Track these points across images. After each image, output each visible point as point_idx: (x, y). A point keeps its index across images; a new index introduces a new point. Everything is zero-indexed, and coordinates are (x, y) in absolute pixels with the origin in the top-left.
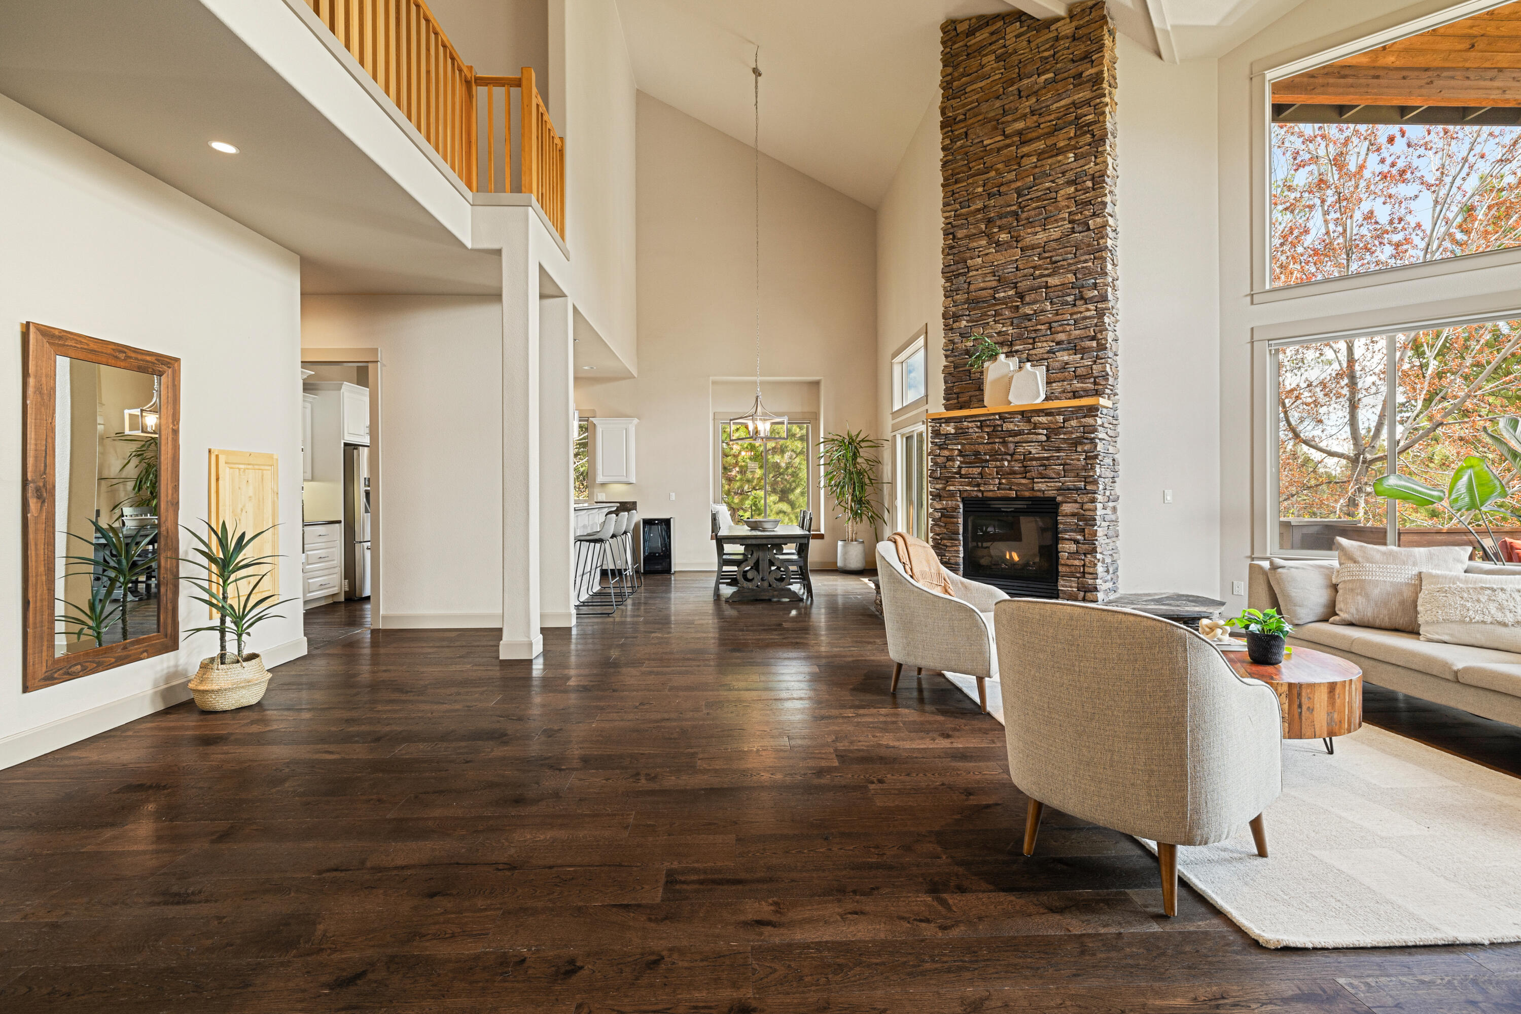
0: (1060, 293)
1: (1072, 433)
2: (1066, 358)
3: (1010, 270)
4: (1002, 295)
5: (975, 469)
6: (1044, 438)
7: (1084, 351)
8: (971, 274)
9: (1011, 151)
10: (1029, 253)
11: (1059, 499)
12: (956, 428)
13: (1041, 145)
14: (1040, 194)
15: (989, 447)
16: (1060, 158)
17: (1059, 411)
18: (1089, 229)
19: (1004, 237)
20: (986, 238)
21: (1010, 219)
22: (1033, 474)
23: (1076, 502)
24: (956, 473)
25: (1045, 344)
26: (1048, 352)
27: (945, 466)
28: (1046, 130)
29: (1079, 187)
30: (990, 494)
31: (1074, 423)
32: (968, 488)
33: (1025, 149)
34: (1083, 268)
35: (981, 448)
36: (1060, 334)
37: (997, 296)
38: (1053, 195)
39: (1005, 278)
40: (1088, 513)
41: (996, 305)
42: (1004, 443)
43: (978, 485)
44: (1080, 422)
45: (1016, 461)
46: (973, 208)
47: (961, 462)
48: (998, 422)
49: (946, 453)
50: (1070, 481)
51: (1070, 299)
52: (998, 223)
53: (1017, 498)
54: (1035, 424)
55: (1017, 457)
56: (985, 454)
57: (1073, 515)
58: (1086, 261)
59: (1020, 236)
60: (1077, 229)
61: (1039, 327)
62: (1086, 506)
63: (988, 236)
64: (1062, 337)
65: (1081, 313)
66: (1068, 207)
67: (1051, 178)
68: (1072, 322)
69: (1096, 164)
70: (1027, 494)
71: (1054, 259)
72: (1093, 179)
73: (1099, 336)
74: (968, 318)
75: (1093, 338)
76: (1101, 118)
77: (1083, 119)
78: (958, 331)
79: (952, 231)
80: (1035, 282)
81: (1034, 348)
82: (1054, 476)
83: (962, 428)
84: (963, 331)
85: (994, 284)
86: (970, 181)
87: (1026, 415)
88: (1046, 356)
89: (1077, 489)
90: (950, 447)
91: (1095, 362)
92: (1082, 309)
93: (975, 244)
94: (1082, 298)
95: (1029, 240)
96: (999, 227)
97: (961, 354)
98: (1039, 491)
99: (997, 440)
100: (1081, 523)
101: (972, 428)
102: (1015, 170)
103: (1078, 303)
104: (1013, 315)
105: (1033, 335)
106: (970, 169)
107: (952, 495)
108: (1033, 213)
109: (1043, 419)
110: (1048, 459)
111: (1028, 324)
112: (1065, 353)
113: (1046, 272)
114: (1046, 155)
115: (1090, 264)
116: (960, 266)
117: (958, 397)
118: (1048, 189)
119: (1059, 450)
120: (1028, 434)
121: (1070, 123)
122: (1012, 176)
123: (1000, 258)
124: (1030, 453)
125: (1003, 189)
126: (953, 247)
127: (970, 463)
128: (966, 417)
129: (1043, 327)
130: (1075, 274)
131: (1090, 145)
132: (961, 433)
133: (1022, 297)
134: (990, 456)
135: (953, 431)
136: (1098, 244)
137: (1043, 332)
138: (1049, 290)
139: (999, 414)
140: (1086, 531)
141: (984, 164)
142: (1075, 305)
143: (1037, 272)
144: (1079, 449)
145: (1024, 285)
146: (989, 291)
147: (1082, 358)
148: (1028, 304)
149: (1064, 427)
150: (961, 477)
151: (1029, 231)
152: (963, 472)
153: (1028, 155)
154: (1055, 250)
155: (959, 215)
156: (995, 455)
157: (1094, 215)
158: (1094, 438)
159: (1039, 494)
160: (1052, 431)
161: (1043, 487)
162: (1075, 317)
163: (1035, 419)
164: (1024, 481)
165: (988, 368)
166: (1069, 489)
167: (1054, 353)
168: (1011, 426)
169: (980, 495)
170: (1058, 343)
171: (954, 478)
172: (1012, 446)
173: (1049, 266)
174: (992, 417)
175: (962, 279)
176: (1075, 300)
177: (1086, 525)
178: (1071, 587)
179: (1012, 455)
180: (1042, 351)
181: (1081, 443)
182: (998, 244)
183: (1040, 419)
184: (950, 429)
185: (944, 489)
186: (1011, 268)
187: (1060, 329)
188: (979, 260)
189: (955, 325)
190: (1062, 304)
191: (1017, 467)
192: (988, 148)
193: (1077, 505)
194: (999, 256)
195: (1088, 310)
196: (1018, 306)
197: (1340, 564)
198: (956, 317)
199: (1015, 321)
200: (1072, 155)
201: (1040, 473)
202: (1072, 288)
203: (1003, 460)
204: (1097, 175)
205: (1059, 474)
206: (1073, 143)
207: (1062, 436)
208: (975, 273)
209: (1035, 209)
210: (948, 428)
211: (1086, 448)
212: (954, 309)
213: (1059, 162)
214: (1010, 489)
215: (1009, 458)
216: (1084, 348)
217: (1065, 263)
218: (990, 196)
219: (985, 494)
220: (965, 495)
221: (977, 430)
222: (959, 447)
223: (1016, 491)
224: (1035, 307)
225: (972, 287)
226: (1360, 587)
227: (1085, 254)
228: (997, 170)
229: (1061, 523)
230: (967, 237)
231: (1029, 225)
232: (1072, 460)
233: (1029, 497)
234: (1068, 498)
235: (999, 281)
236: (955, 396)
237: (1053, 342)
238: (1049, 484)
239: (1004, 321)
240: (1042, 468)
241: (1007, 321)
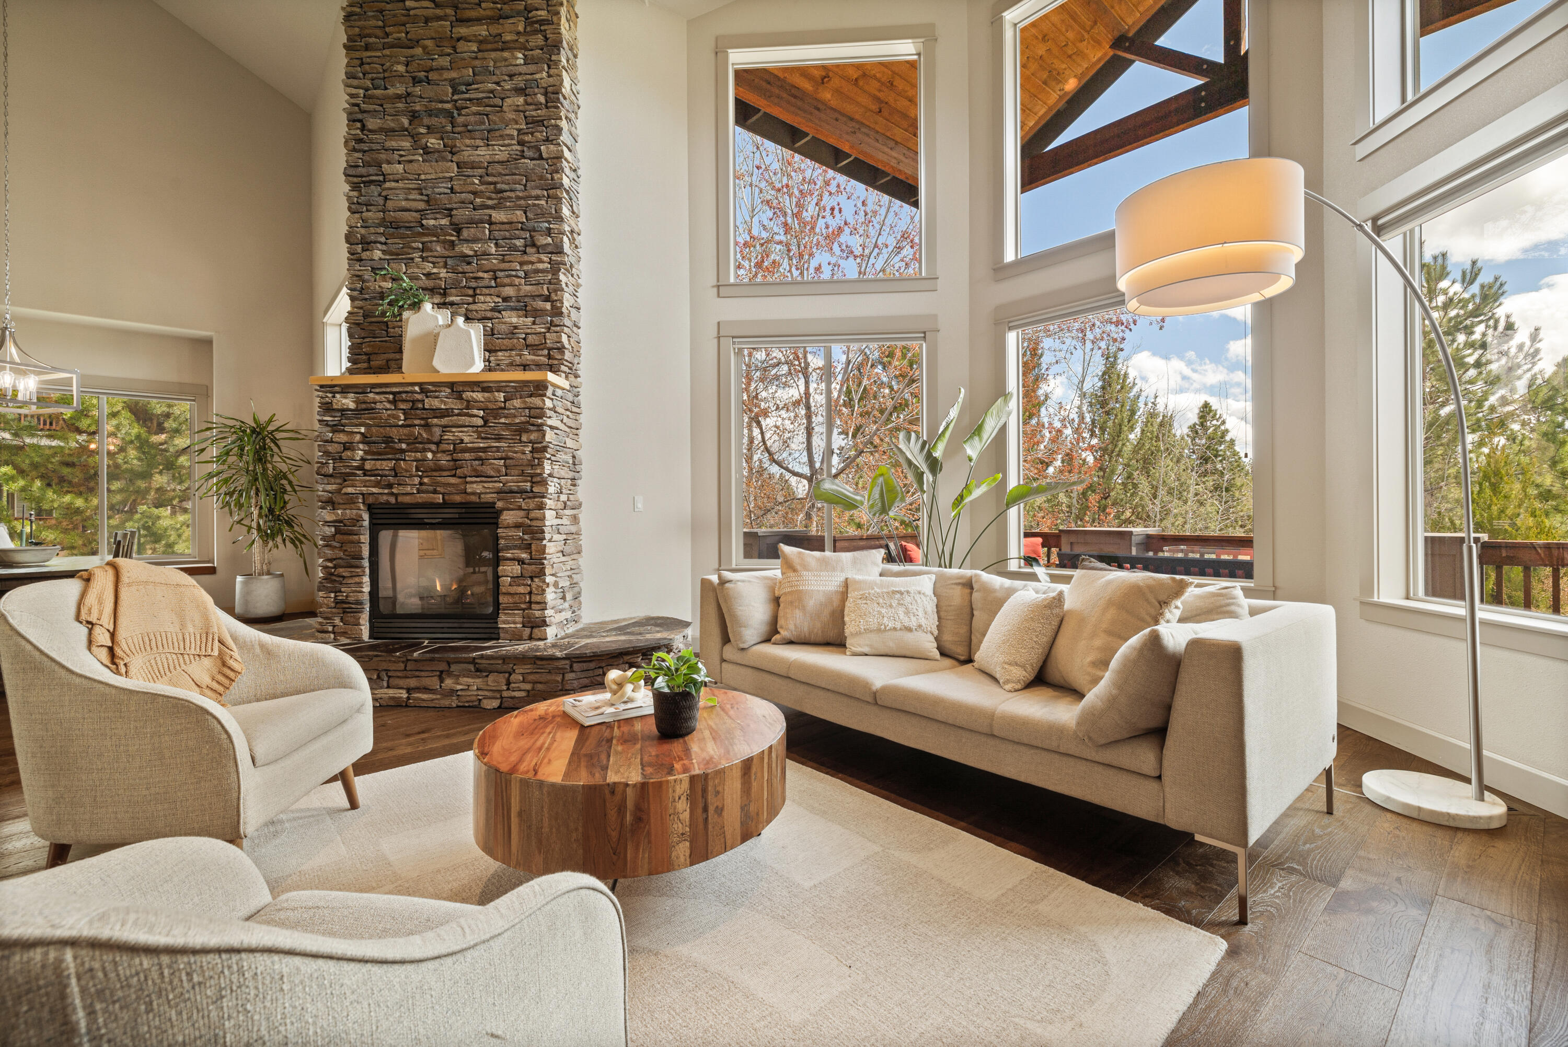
0: (507, 234)
1: (515, 416)
2: (514, 320)
3: (442, 190)
4: (432, 222)
5: (384, 463)
6: (480, 422)
7: (536, 314)
8: (388, 185)
9: (442, 26)
10: (469, 172)
11: (499, 504)
12: (357, 402)
13: (482, 30)
14: (481, 95)
15: (406, 431)
16: (506, 54)
17: (500, 386)
18: (541, 158)
19: (433, 142)
20: (409, 138)
21: (443, 121)
22: (465, 471)
23: (520, 508)
24: (358, 468)
25: (488, 299)
26: (493, 310)
27: (341, 458)
28: (489, 13)
29: (529, 100)
30: (407, 499)
31: (517, 403)
32: (375, 490)
33: (463, 31)
34: (534, 205)
35: (394, 433)
36: (507, 288)
37: (424, 222)
38: (498, 101)
39: (436, 200)
40: (534, 523)
41: (423, 235)
42: (427, 426)
43: (390, 486)
44: (525, 402)
45: (444, 452)
46: (391, 91)
47: (366, 452)
48: (419, 397)
49: (343, 438)
50: (513, 482)
51: (519, 243)
52: (426, 121)
53: (445, 505)
54: (468, 401)
55: (444, 446)
56: (400, 441)
57: (517, 526)
58: (537, 198)
59: (455, 146)
60: (527, 153)
61: (481, 274)
62: (533, 514)
63: (412, 137)
64: (509, 291)
65: (532, 263)
66: (517, 123)
67: (495, 78)
68: (522, 274)
69: (549, 76)
70: (458, 498)
71: (499, 186)
72: (545, 94)
73: (554, 297)
74: (384, 247)
75: (547, 299)
76: (555, 19)
77: (534, 12)
78: (369, 263)
79: (360, 116)
80: (476, 213)
81: (474, 303)
82: (492, 473)
83: (365, 402)
84: (376, 265)
85: (422, 206)
86: (387, 52)
87: (457, 388)
88: (489, 314)
89: (522, 492)
90: (346, 429)
91: (549, 329)
92: (533, 258)
93: (393, 144)
94: (534, 245)
95: (467, 155)
96: (428, 127)
97: (375, 298)
98: (474, 494)
99: (417, 422)
100: (526, 537)
101: (382, 403)
102: (449, 55)
103: (529, 250)
104: (447, 253)
105: (473, 284)
106: (387, 35)
107: (350, 501)
108: (472, 119)
109: (478, 396)
110: (484, 450)
111: (467, 268)
112: (514, 313)
113: (490, 202)
114: (490, 46)
115: (543, 202)
116: (372, 170)
117: (369, 361)
118: (492, 92)
119: (499, 438)
120: (458, 415)
121: (519, 13)
122: (445, 61)
123: (430, 171)
124: (462, 441)
125: (433, 76)
126: (360, 141)
127: (380, 454)
128: (374, 386)
129: (485, 275)
130: (525, 213)
131: (542, 49)
132: (364, 410)
133: (459, 231)
134: (408, 444)
135: (352, 406)
136: (552, 179)
137: (486, 283)
138: (494, 227)
139: (420, 384)
140: (533, 547)
141: (407, 33)
142: (525, 252)
143: (478, 200)
144: (524, 438)
145: (463, 214)
146: (414, 214)
147: (534, 323)
148: (467, 241)
149: (504, 408)
150: (365, 475)
151: (468, 142)
152: (368, 466)
153: (466, 39)
154: (500, 174)
155: (371, 97)
156: (415, 443)
157: (547, 140)
158: (542, 425)
159: (474, 499)
160: (492, 413)
161: (478, 488)
162: (525, 268)
163: (468, 395)
164: (453, 480)
165: (408, 319)
166: (511, 492)
167: (500, 312)
168: (436, 403)
169: (392, 500)
170: (505, 299)
171: (355, 475)
172: (437, 431)
173: (494, 196)
174: (409, 389)
175: (375, 190)
176: (526, 246)
177: (532, 539)
178: (515, 623)
179: (438, 444)
180: (484, 307)
181: (527, 431)
182: (427, 151)
183: (474, 395)
184: (349, 402)
185: (339, 491)
186: (443, 188)
187: (507, 281)
188: (400, 168)
189: (365, 255)
190: (510, 249)
191: (444, 460)
192: (412, 13)
193: (522, 513)
194: (426, 167)
195: (541, 261)
196: (453, 242)
197: (783, 574)
198: (367, 244)
199: (450, 262)
200: (520, 55)
201: (475, 470)
202: (522, 229)
203: (425, 450)
204: (550, 89)
205: (499, 471)
206: (522, 40)
207: (503, 420)
208: (393, 184)
209: (475, 114)
210: (344, 401)
211: (533, 436)
212: (363, 231)
213: (506, 60)
214: (435, 492)
215: (433, 447)
216: (536, 310)
217: (512, 195)
218: (416, 81)
219: (400, 499)
220: (371, 500)
221: (388, 406)
222: (363, 430)
223: (443, 494)
224: (477, 246)
225: (390, 204)
226: (798, 598)
227: (537, 188)
228: (424, 48)
229: (503, 538)
230: (381, 130)
231: (468, 134)
232: (516, 452)
233: (461, 503)
234: (511, 503)
235: (428, 202)
236: (364, 357)
237: (498, 296)
238: (486, 485)
239: (434, 260)
240: (477, 462)
241: (439, 260)
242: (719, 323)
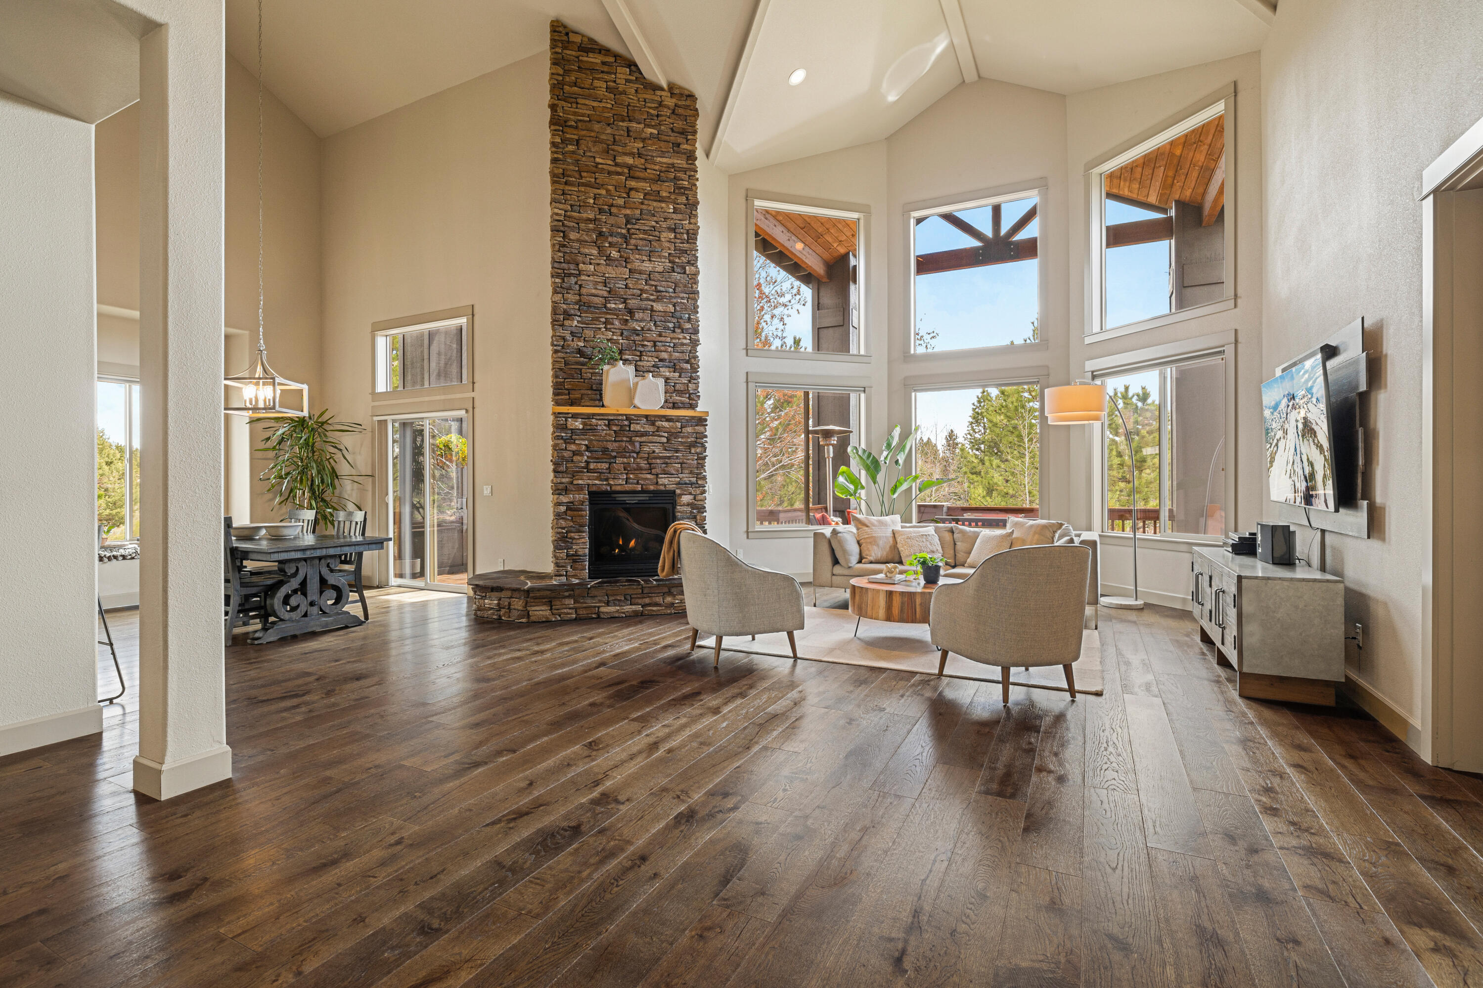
0: (663, 319)
1: (688, 438)
2: (668, 374)
3: (621, 286)
4: (613, 306)
5: (603, 465)
6: (665, 440)
7: (681, 371)
8: (583, 277)
9: (621, 179)
10: (637, 276)
11: (678, 491)
12: (584, 424)
13: (646, 186)
14: (647, 228)
15: (616, 444)
16: (663, 205)
17: (678, 419)
18: (685, 273)
19: (614, 254)
20: (597, 249)
21: (620, 240)
22: (658, 470)
23: (690, 494)
24: (583, 468)
25: (650, 359)
26: (653, 366)
27: (572, 461)
28: (652, 176)
29: (678, 236)
30: (618, 488)
31: (689, 429)
32: (597, 482)
33: (633, 184)
34: (681, 303)
35: (610, 446)
36: (663, 353)
37: (608, 305)
38: (657, 233)
39: (616, 291)
40: (699, 503)
41: (607, 313)
42: (631, 442)
43: (607, 480)
44: (695, 429)
45: (641, 458)
46: (585, 215)
47: (588, 457)
48: (626, 423)
49: (573, 447)
50: (686, 477)
51: (671, 325)
52: (610, 239)
53: (643, 491)
54: (658, 427)
55: (641, 455)
56: (612, 451)
57: (688, 505)
58: (682, 298)
59: (629, 258)
60: (676, 269)
61: (646, 343)
62: (700, 497)
63: (599, 247)
64: (664, 355)
65: (679, 339)
66: (670, 249)
67: (655, 219)
68: (672, 345)
69: (690, 223)
70: (652, 488)
71: (659, 288)
72: (688, 233)
73: (693, 360)
74: (579, 319)
75: (687, 362)
76: (694, 188)
77: (681, 182)
78: (570, 329)
79: (562, 229)
80: (641, 302)
81: (640, 360)
82: (674, 472)
83: (591, 425)
84: (574, 330)
85: (605, 294)
86: (582, 189)
87: (650, 419)
88: (652, 369)
89: (692, 484)
90: (577, 442)
91: (690, 381)
92: (681, 336)
93: (587, 251)
94: (679, 327)
95: (637, 265)
96: (610, 243)
97: (573, 352)
98: (662, 485)
99: (625, 439)
100: (695, 511)
101: (601, 425)
102: (624, 198)
103: (676, 330)
104: (623, 327)
105: (642, 349)
106: (581, 177)
107: (580, 488)
108: (641, 243)
109: (666, 424)
110: (669, 458)
111: (637, 338)
112: (667, 370)
113: (652, 297)
114: (652, 198)
115: (686, 301)
116: (572, 266)
117: (569, 394)
118: (654, 227)
119: (677, 451)
120: (652, 435)
121: (671, 180)
122: (621, 202)
123: (611, 272)
124: (654, 452)
125: (614, 210)
126: (564, 246)
127: (598, 458)
128: (594, 415)
129: (648, 344)
130: (674, 306)
131: (685, 205)
132: (589, 429)
133: (631, 312)
134: (617, 453)
135: (581, 427)
136: (692, 287)
137: (649, 348)
138: (654, 313)
139: (626, 415)
140: (698, 517)
141: (595, 179)
142: (674, 331)
143: (645, 295)
144: (693, 451)
145: (633, 303)
146: (601, 299)
147: (680, 376)
148: (637, 320)
149: (681, 432)
150: (588, 472)
151: (637, 256)
152: (592, 466)
153: (637, 190)
154: (659, 281)
155: (570, 217)
156: (623, 452)
157: (689, 262)
158: (704, 443)
159: (662, 488)
160: (672, 435)
161: (666, 481)
162: (674, 341)
163: (659, 423)
164: (649, 476)
165: (608, 371)
166: (686, 484)
167: (658, 368)
168: (638, 428)
169: (609, 488)
170: (661, 360)
171: (582, 472)
172: (637, 445)
173: (655, 293)
174: (620, 418)
175: (573, 280)
176: (674, 327)
177: (699, 512)
179: (638, 453)
180: (648, 364)
181: (694, 446)
182: (609, 258)
183: (663, 423)
184: (578, 424)
185: (572, 483)
186: (621, 284)
187: (663, 348)
188: (592, 267)
189: (567, 323)
190: (664, 328)
191: (643, 464)
192: (600, 166)
193: (691, 497)
194: (609, 269)
195: (685, 338)
196: (627, 320)
197: (858, 529)
198: (568, 315)
199: (625, 333)
200: (672, 207)
201: (664, 470)
202: (672, 317)
203: (630, 457)
204: (691, 231)
205: (678, 471)
206: (673, 197)
207: (680, 440)
208: (587, 278)
209: (641, 239)
210: (576, 424)
211: (699, 450)
212: (565, 306)
213: (662, 208)
214: (638, 483)
215: (635, 455)
216: (682, 369)
217: (667, 294)
218: (601, 211)
219: (614, 488)
220: (594, 489)
221: (605, 428)
222: (587, 443)
223: (642, 485)
224: (643, 324)
225: (584, 291)
226: (874, 541)
227: (682, 292)
228: (608, 191)
229: (679, 512)
230: (578, 240)
231: (637, 251)
232: (688, 460)
233: (654, 491)
234: (685, 490)
235: (609, 292)
236: (567, 392)
237: (657, 358)
238: (670, 479)
239: (615, 330)
240: (664, 465)
241: (618, 331)
242: (747, 373)
